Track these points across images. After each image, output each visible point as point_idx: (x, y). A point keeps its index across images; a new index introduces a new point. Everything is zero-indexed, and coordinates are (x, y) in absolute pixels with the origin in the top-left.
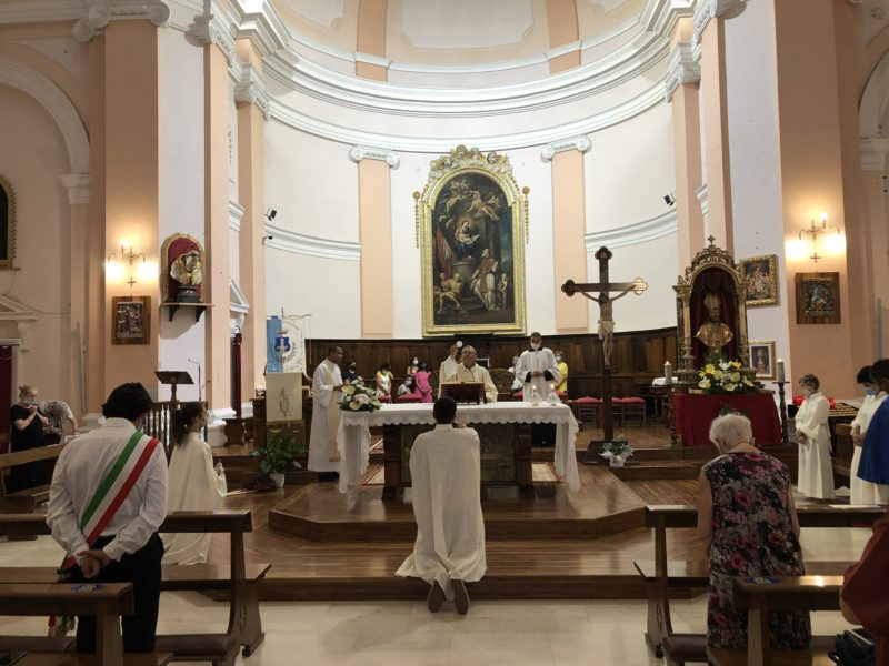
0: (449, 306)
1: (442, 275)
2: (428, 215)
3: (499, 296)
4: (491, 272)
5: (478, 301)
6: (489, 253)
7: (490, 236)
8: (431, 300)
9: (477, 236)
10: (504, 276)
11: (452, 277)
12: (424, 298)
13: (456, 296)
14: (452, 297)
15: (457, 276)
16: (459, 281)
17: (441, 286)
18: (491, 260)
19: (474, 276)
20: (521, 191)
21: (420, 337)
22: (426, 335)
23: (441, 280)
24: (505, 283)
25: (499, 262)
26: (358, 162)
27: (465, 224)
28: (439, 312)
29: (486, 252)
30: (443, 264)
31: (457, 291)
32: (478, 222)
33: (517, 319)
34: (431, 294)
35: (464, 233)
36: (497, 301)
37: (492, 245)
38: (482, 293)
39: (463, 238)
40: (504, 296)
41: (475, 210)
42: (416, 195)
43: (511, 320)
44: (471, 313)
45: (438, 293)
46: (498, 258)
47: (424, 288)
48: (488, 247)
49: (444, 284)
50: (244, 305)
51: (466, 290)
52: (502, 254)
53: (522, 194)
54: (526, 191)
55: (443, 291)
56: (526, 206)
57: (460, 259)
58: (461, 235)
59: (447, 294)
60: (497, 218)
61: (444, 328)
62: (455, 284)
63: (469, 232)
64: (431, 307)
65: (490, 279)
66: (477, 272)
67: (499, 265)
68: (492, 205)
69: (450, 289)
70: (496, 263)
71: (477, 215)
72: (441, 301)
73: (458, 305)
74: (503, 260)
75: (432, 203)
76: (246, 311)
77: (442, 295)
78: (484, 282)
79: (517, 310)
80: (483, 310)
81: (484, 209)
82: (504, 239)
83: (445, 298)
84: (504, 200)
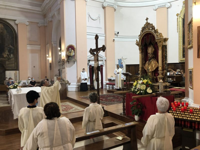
2: (181, 21)
12: (179, 49)
21: (178, 62)
22: (180, 61)
26: (156, 10)
34: (182, 47)
42: (177, 15)
47: (179, 46)
50: (104, 58)
64: (182, 52)
76: (106, 59)
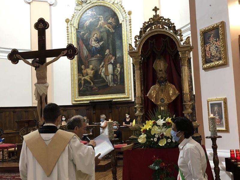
0: (86, 85)
1: (83, 67)
2: (74, 32)
3: (115, 77)
4: (111, 63)
5: (104, 81)
6: (109, 52)
7: (110, 41)
8: (76, 82)
9: (102, 43)
10: (118, 65)
11: (88, 68)
12: (72, 80)
13: (91, 78)
14: (89, 80)
15: (91, 66)
16: (93, 69)
17: (82, 73)
18: (111, 56)
19: (101, 66)
20: (127, 13)
22: (74, 103)
23: (82, 69)
24: (119, 69)
25: (116, 57)
27: (95, 35)
28: (81, 89)
29: (107, 51)
30: (83, 60)
31: (92, 76)
32: (102, 35)
33: (126, 91)
34: (76, 78)
35: (95, 41)
36: (114, 81)
37: (111, 47)
38: (106, 76)
39: (94, 44)
40: (119, 77)
41: (101, 27)
42: (67, 21)
43: (123, 92)
44: (99, 88)
45: (81, 77)
46: (114, 54)
47: (72, 75)
48: (109, 49)
49: (84, 71)
51: (96, 75)
52: (117, 52)
53: (128, 15)
54: (130, 13)
55: (83, 76)
56: (130, 22)
57: (92, 56)
58: (93, 42)
59: (86, 78)
60: (114, 31)
61: (84, 98)
62: (90, 72)
63: (98, 40)
64: (76, 86)
65: (110, 67)
66: (103, 63)
67: (115, 59)
68: (110, 23)
69: (87, 74)
70: (114, 58)
71: (102, 30)
72: (82, 82)
73: (92, 84)
74: (118, 56)
75: (76, 25)
77: (83, 78)
78: (107, 69)
79: (126, 85)
80: (107, 86)
81: (106, 26)
82: (118, 43)
83: (85, 80)
84: (117, 19)
